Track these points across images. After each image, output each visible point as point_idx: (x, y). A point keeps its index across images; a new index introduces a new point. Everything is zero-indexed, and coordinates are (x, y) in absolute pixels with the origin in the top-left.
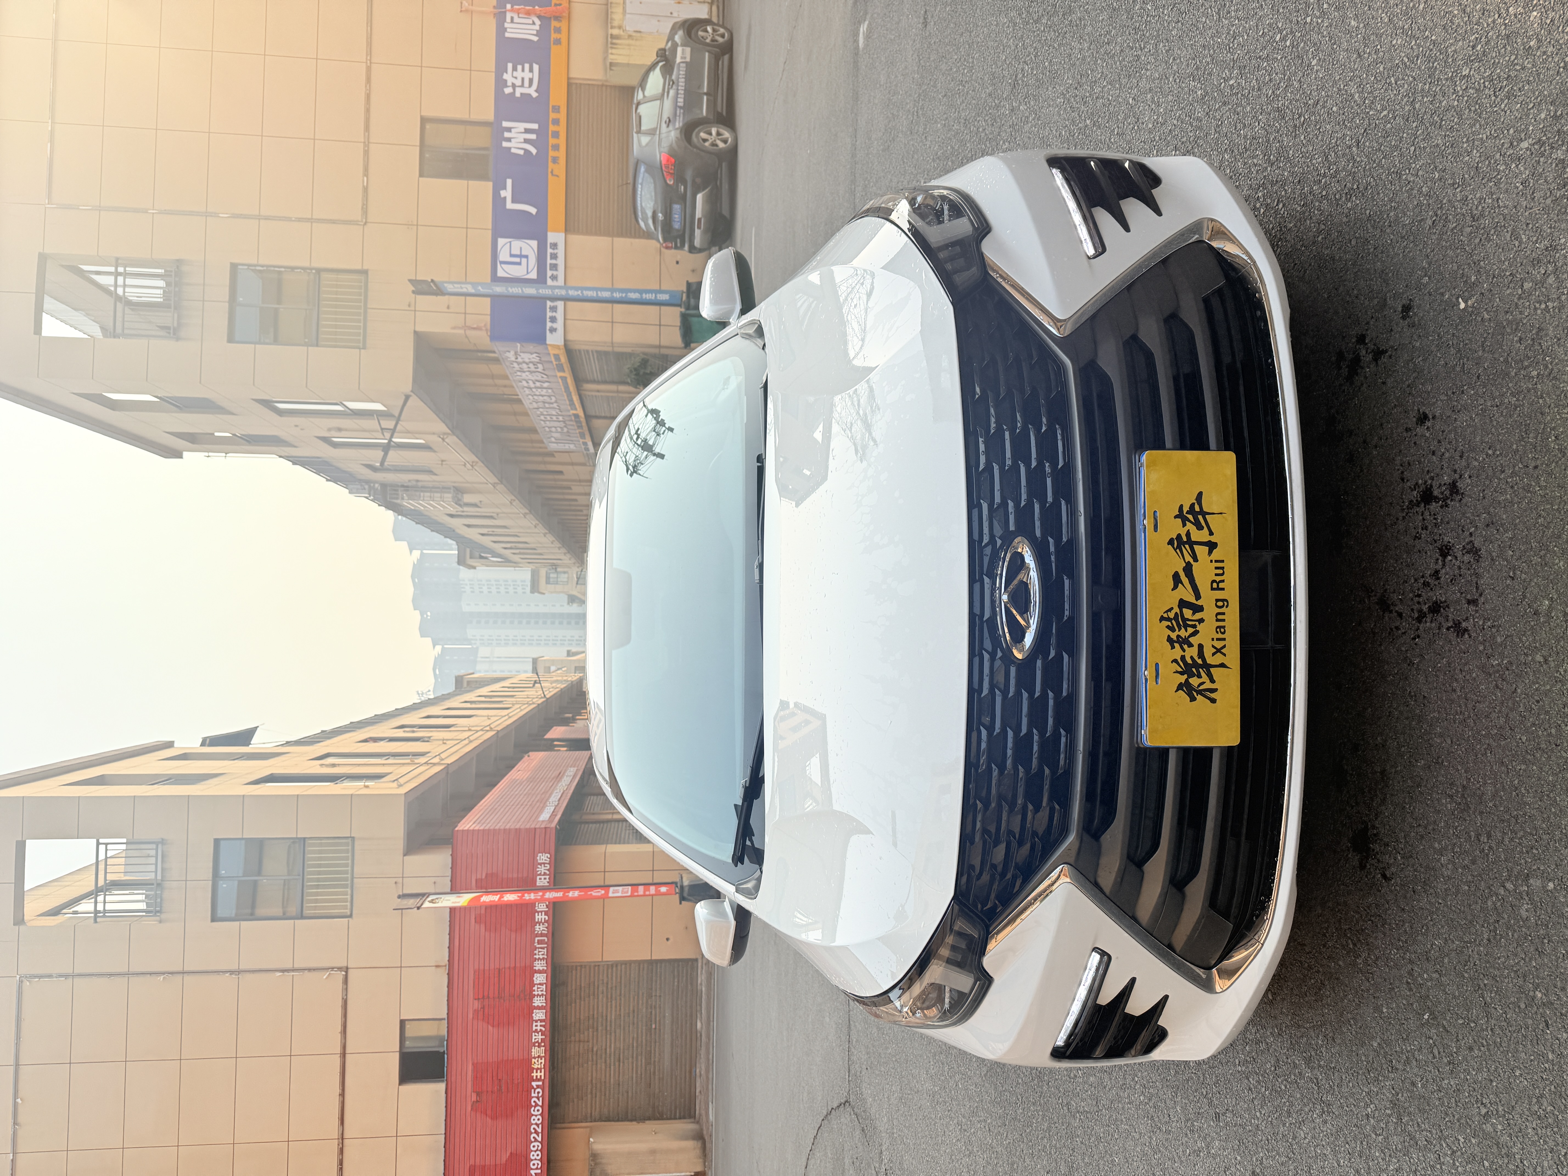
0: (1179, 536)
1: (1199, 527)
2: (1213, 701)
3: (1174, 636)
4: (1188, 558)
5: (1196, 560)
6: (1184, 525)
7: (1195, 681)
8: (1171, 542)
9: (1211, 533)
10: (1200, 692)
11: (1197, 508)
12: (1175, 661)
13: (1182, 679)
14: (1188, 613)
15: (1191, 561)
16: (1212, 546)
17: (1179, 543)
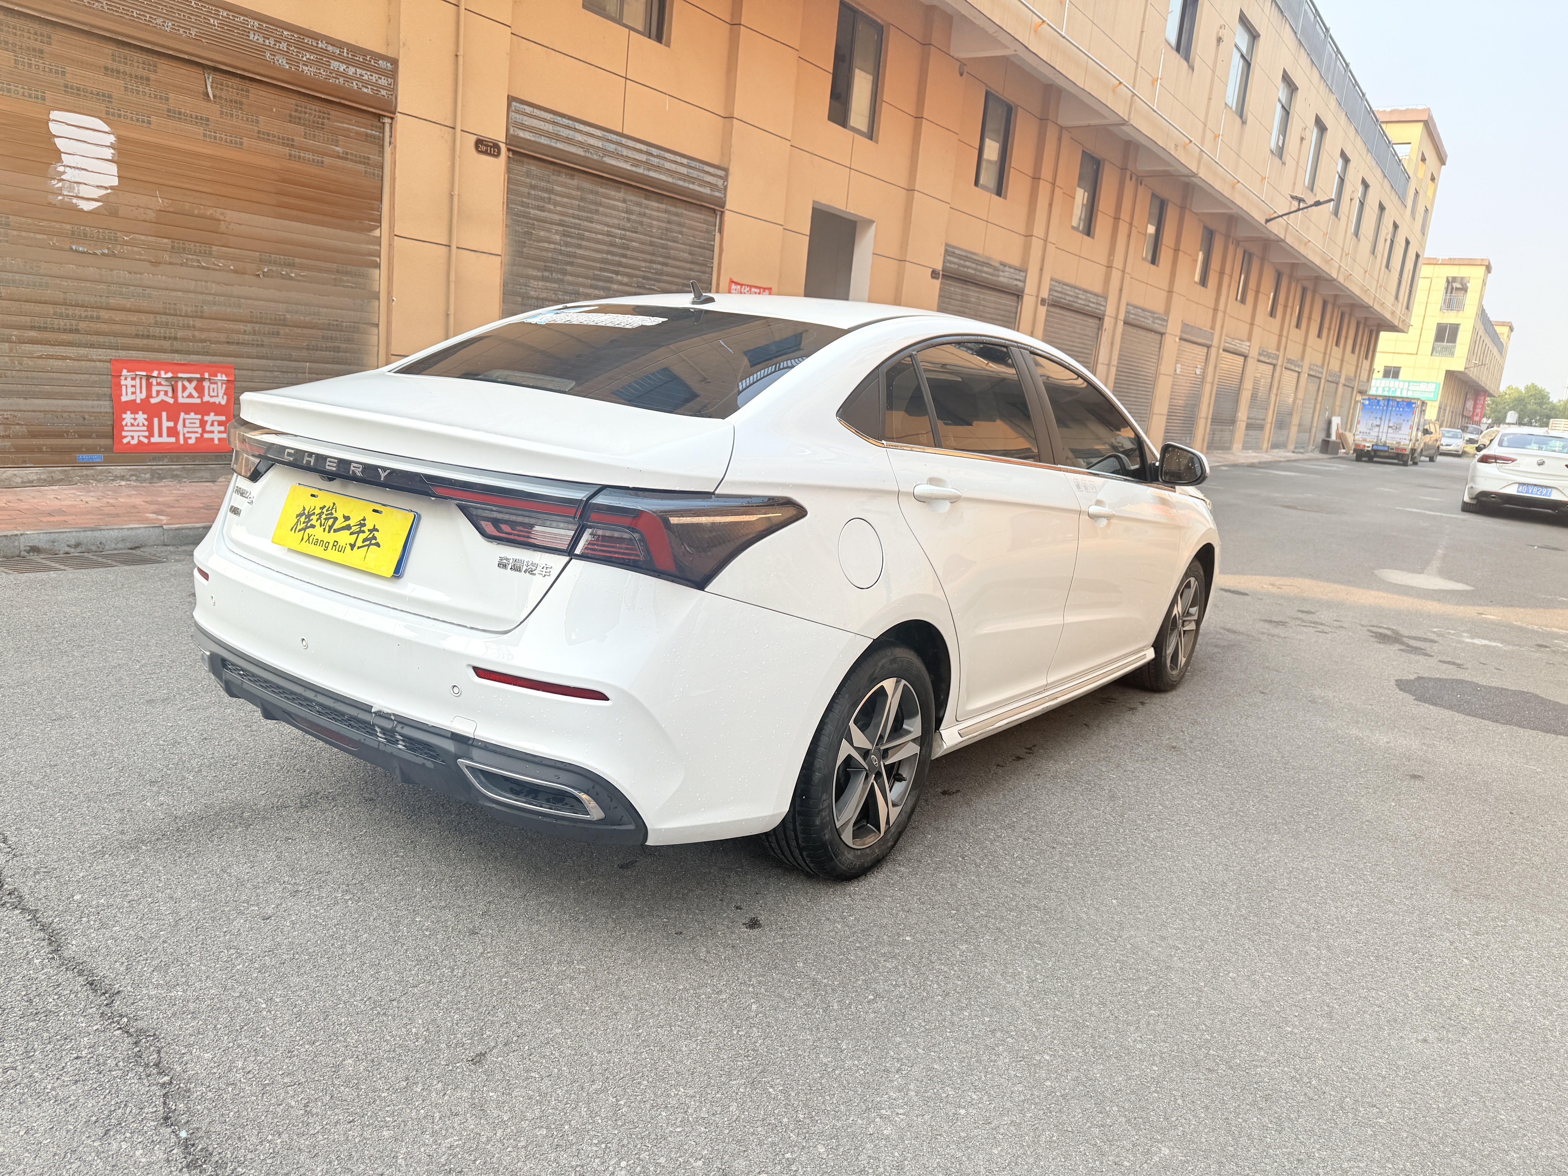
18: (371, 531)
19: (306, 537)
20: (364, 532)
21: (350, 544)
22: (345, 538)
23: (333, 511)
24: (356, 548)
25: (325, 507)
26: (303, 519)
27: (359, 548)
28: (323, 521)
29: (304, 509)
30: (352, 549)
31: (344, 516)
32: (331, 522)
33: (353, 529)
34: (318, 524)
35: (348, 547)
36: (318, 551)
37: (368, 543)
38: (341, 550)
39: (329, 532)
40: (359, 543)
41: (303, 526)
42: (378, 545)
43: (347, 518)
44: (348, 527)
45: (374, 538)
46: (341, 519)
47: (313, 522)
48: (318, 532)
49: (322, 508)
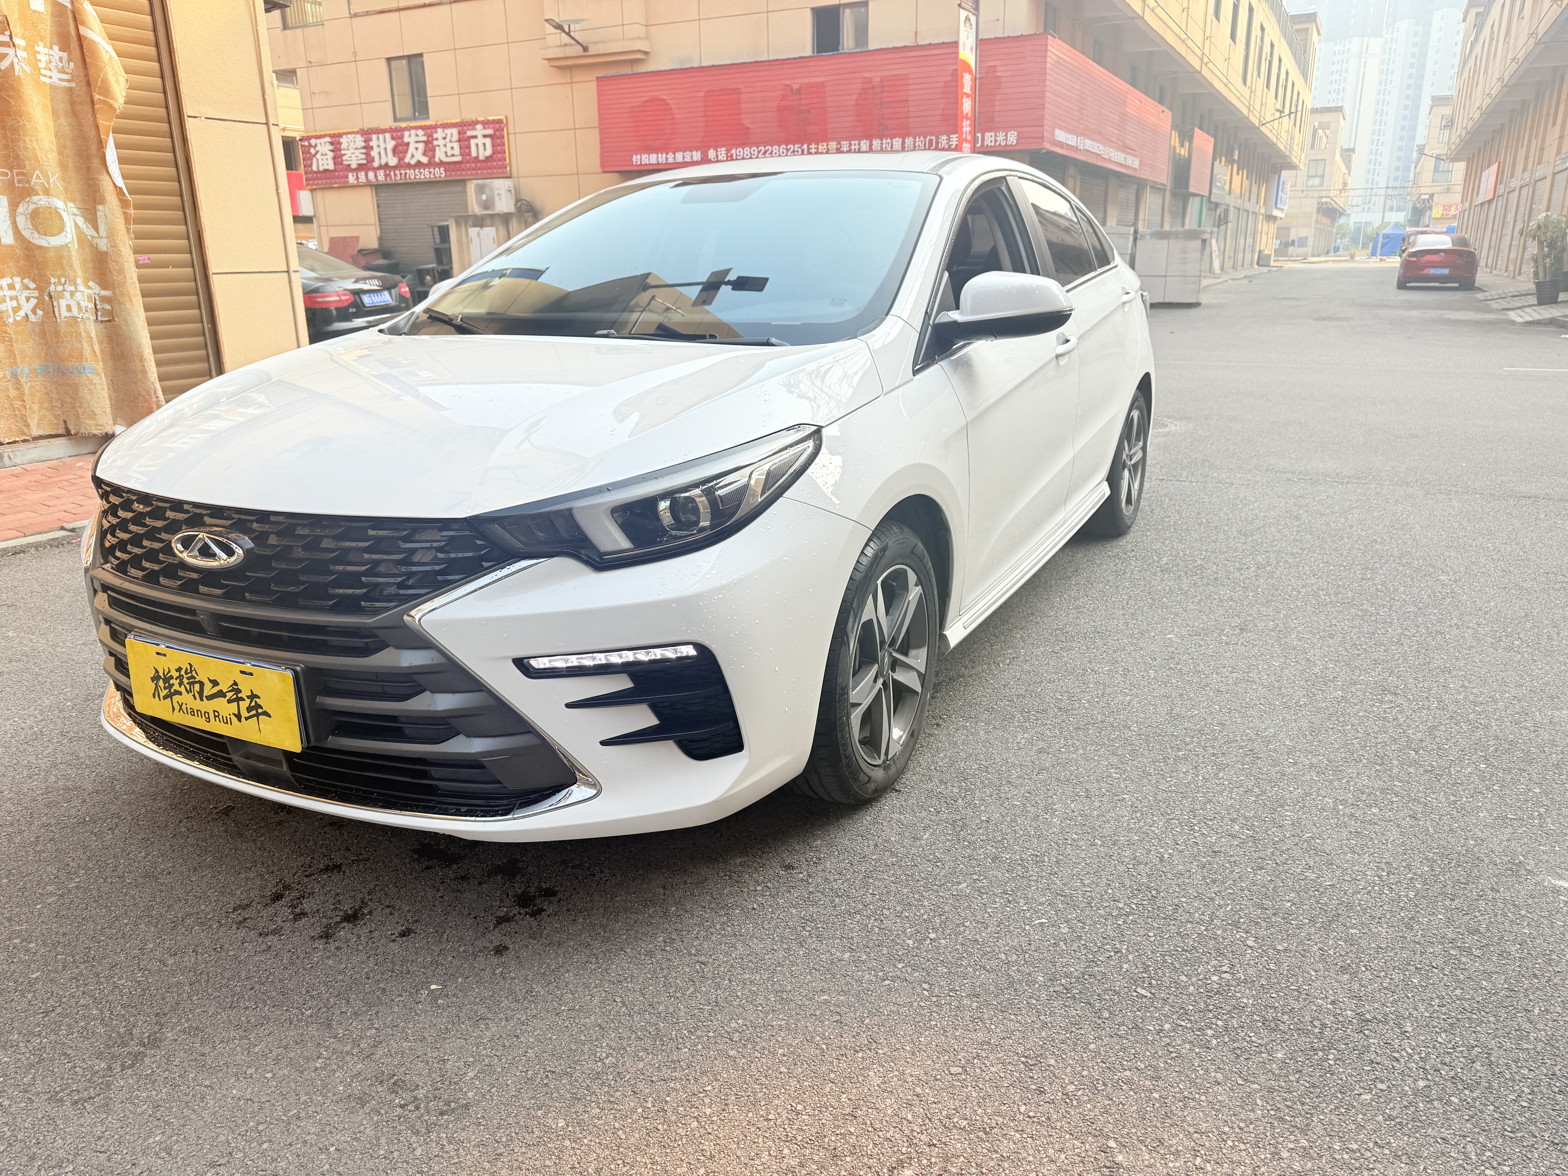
0: (240, 691)
1: (249, 709)
2: (154, 697)
3: (183, 673)
4: (229, 695)
5: (229, 701)
6: (248, 697)
7: (161, 683)
8: (235, 683)
9: (247, 719)
10: (156, 687)
11: (260, 711)
12: (169, 671)
13: (161, 674)
14: (197, 687)
15: (228, 698)
16: (239, 717)
17: (235, 688)
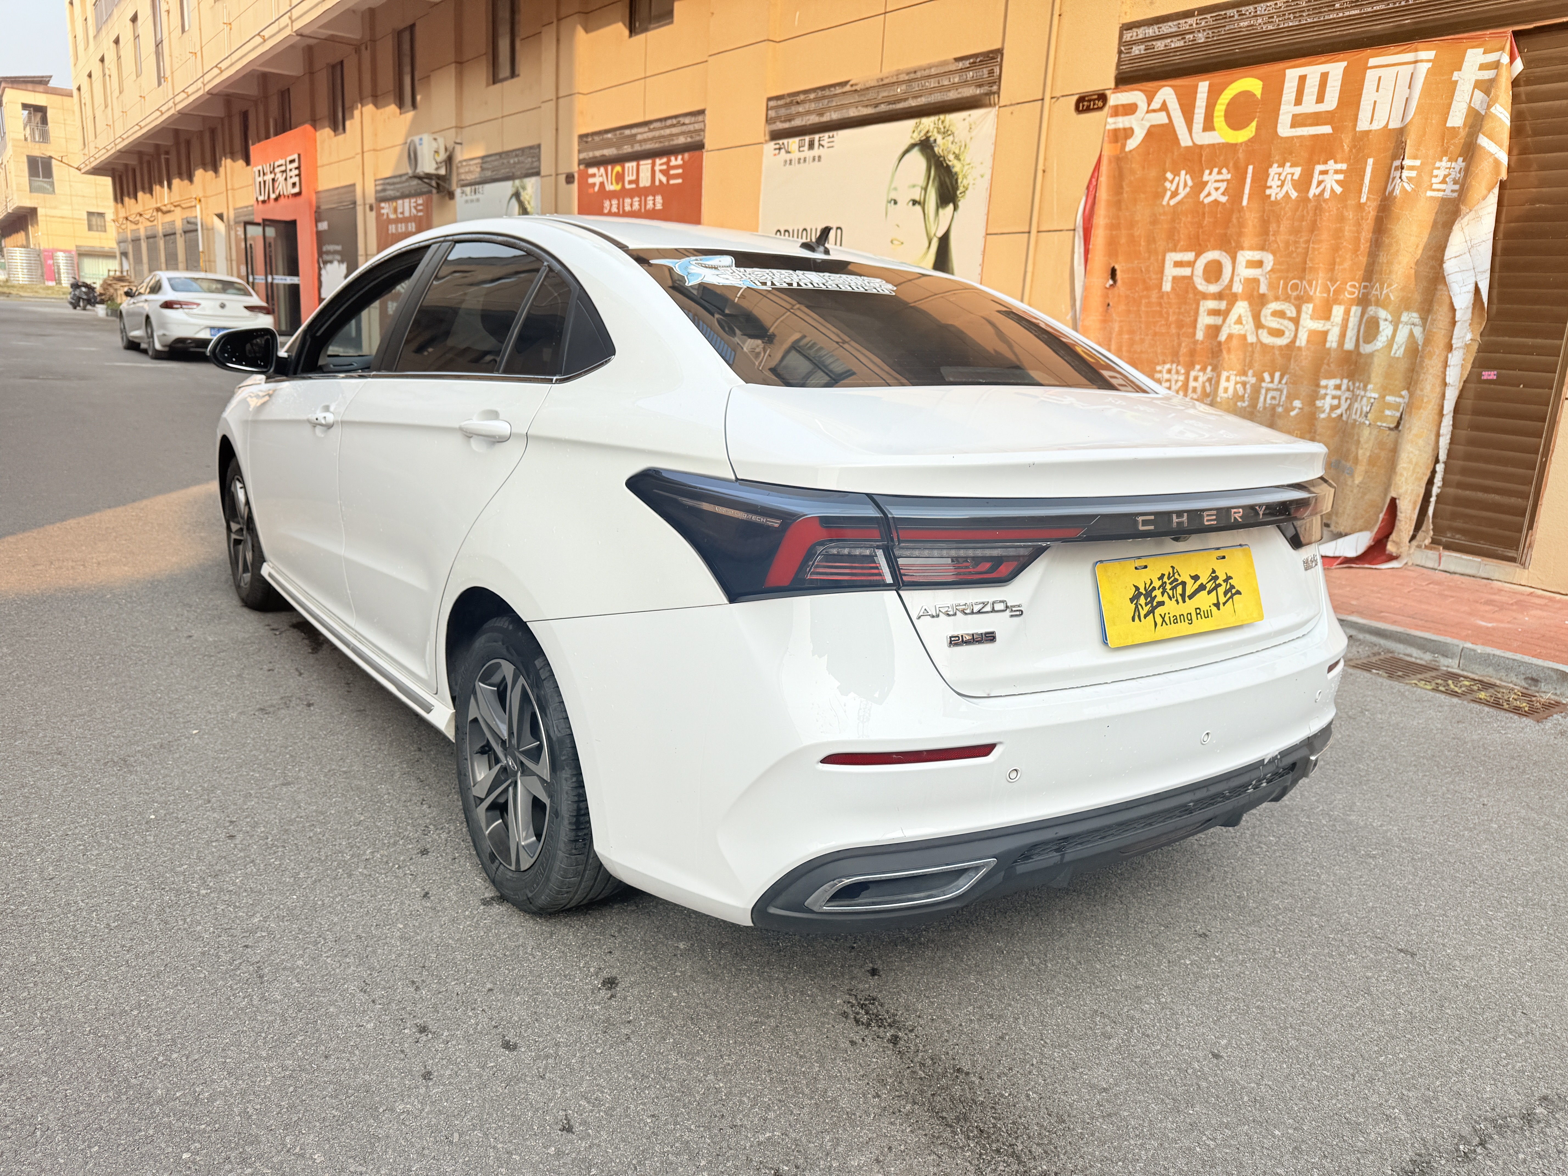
18: (1226, 581)
19: (1159, 620)
20: (1220, 585)
21: (1214, 605)
22: (1204, 600)
23: (1176, 576)
24: (1221, 605)
25: (1163, 575)
26: (1142, 601)
27: (1224, 604)
28: (1171, 593)
29: (1137, 588)
30: (1219, 609)
31: (1192, 577)
32: (1180, 589)
33: (1208, 586)
34: (1165, 598)
35: (1214, 609)
36: (1183, 628)
37: (1229, 594)
38: (1208, 615)
39: (1184, 601)
40: (1222, 599)
41: (1146, 609)
42: (1238, 592)
43: (1196, 578)
44: (1202, 587)
45: (1232, 587)
46: (1190, 582)
47: (1159, 598)
48: (1171, 608)
49: (1161, 577)
